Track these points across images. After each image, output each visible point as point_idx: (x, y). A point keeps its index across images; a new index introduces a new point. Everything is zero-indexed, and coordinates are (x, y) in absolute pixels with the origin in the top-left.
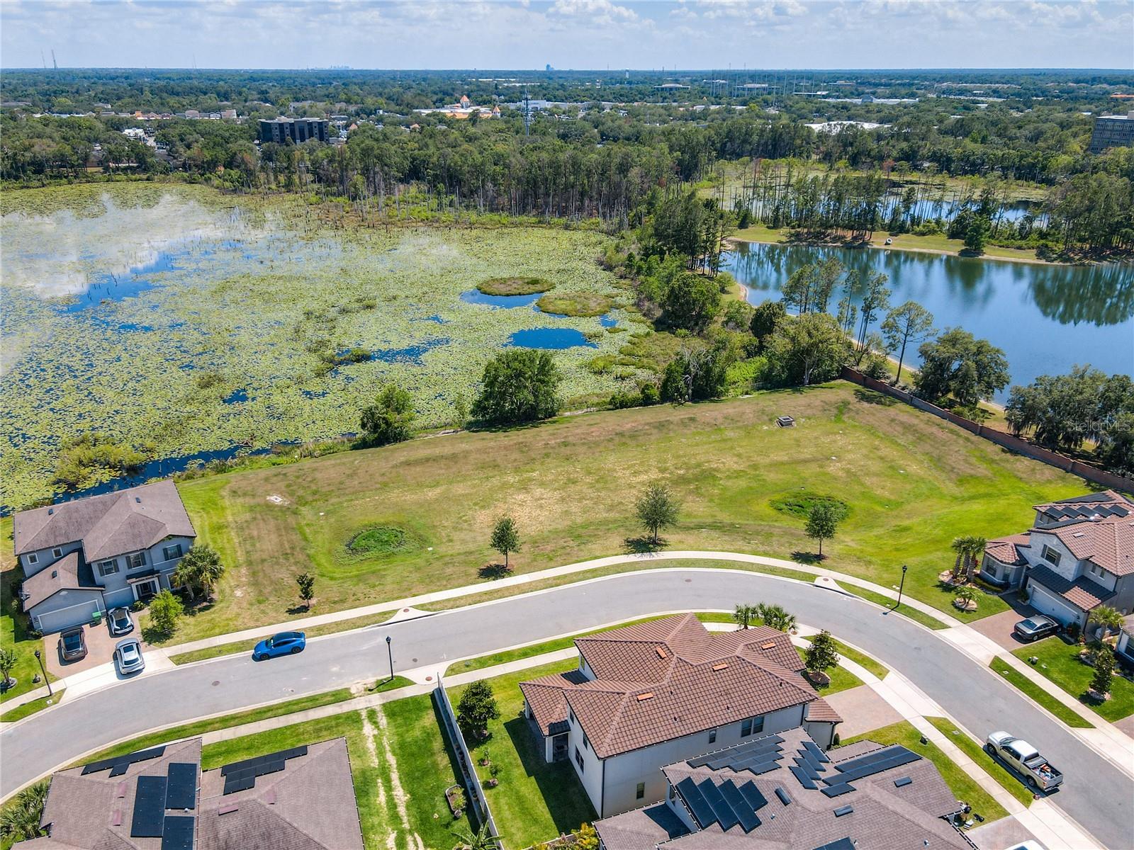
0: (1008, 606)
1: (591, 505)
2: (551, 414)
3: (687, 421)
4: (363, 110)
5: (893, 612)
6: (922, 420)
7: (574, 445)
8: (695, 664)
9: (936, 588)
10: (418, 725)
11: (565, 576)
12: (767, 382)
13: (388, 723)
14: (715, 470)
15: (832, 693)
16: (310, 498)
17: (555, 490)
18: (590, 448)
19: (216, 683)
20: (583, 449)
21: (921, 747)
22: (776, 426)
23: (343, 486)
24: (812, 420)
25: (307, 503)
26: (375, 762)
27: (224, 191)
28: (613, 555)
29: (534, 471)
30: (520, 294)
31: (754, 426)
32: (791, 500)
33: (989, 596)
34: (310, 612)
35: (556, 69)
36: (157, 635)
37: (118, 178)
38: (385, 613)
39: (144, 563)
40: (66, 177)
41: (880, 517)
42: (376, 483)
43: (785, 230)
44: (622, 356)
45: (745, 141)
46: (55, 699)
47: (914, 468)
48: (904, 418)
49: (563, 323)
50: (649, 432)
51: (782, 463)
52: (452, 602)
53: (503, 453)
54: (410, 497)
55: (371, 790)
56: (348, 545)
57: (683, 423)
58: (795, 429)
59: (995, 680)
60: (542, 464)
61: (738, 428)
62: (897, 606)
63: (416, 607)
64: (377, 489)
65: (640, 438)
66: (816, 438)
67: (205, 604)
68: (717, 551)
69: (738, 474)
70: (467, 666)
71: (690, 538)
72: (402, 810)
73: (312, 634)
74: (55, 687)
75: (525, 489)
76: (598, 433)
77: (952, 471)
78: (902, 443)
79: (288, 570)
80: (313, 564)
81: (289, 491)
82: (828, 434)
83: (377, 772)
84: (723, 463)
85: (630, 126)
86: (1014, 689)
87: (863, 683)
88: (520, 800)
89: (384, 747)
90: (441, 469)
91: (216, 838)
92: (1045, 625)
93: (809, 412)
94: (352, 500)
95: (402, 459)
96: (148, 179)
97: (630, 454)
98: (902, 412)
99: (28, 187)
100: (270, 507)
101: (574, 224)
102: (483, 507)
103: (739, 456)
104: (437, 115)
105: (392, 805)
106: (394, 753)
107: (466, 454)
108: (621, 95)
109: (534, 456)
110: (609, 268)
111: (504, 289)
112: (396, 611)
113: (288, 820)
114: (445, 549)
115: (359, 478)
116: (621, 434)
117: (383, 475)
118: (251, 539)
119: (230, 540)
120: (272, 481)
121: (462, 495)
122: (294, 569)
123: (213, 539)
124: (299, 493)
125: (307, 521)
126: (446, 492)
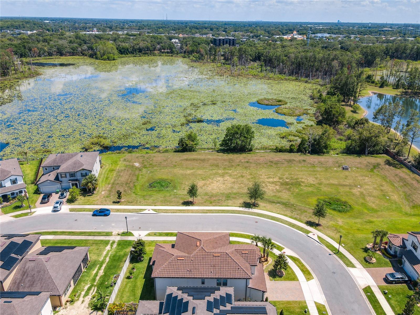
0: (391, 265)
1: (243, 186)
2: (251, 150)
3: (301, 161)
4: (255, 36)
5: (334, 255)
6: (410, 177)
7: (251, 163)
8: (207, 251)
9: (361, 250)
10: (124, 250)
11: (211, 210)
12: (349, 151)
13: (116, 247)
14: (302, 182)
15: (282, 281)
16: (148, 166)
17: (234, 178)
18: (257, 165)
19: (76, 220)
20: (254, 165)
21: (303, 313)
22: (341, 169)
23: (160, 164)
24: (359, 169)
25: (146, 167)
26: (101, 259)
27: (193, 61)
28: (234, 206)
29: (231, 170)
30: (272, 105)
31: (330, 167)
32: (327, 200)
33: (385, 259)
34: (119, 204)
35: (342, 22)
36: (71, 201)
37: (163, 55)
38: (141, 209)
39: (75, 177)
40: (148, 54)
41: (364, 215)
42: (172, 165)
43: (401, 90)
44: (296, 133)
45: (403, 52)
46: (31, 214)
47: (395, 197)
48: (402, 175)
49: (281, 118)
50: (284, 163)
51: (334, 185)
52: (166, 211)
53: (222, 161)
54: (181, 172)
55: (93, 268)
56: (150, 184)
57: (299, 162)
58: (349, 172)
59: (361, 296)
60: (235, 168)
61: (323, 167)
62: (337, 252)
63: (153, 210)
64: (171, 167)
65: (279, 164)
66: (356, 177)
67: (90, 194)
68: (276, 213)
69: (311, 185)
70: (155, 234)
71: (269, 206)
72: (98, 278)
73: (115, 211)
74: (33, 210)
75: (223, 176)
76: (262, 160)
77: (412, 202)
78: (396, 186)
79: (124, 188)
80: (134, 189)
81: (142, 163)
82: (362, 176)
83: (100, 262)
84: (308, 180)
85: (355, 45)
86: (367, 302)
87: (298, 280)
88: (135, 286)
89: (108, 255)
90: (197, 163)
91: (24, 268)
92: (401, 278)
93: (359, 165)
94: (161, 169)
95: (186, 158)
96: (171, 56)
97: (272, 170)
98: (404, 173)
99: (136, 57)
100: (133, 166)
101: (309, 81)
102: (203, 180)
103: (316, 178)
104: (280, 38)
105: (96, 275)
106: (110, 258)
107: (209, 160)
108: (361, 33)
109: (233, 165)
110: (313, 99)
111: (266, 102)
112: (145, 210)
113: (48, 268)
114: (180, 192)
115: (167, 162)
116: (272, 162)
117: (176, 162)
118: (119, 176)
119: (113, 175)
120: (139, 158)
121: (199, 174)
122: (126, 188)
123: (108, 173)
124: (146, 164)
125: (142, 174)
126: (194, 172)
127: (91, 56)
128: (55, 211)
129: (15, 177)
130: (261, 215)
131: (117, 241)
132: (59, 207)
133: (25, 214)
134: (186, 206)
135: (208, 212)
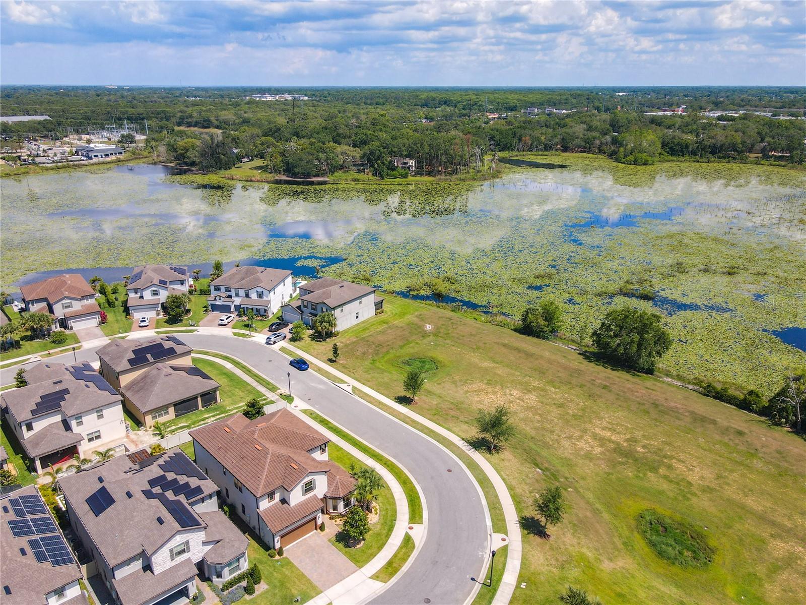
2: (650, 371)
5: (479, 585)
7: (610, 391)
14: (669, 467)
15: (340, 551)
16: (441, 335)
17: (541, 402)
18: (618, 399)
23: (461, 338)
25: (437, 336)
26: (230, 407)
28: (457, 435)
29: (558, 388)
34: (331, 364)
36: (294, 339)
38: (343, 380)
39: (316, 311)
40: (729, 158)
42: (476, 345)
46: (249, 337)
50: (681, 417)
52: (364, 395)
53: (559, 369)
54: (475, 360)
55: (211, 411)
56: (410, 359)
60: (570, 388)
63: (354, 387)
64: (471, 348)
67: (321, 340)
68: (502, 477)
69: (679, 482)
71: (513, 462)
73: (316, 369)
74: (254, 334)
75: (529, 391)
79: (367, 350)
80: (381, 355)
81: (438, 328)
95: (506, 342)
99: (698, 161)
100: (419, 328)
102: (488, 383)
107: (540, 358)
112: (346, 383)
114: (428, 385)
115: (473, 339)
117: (485, 343)
118: (383, 332)
119: (377, 328)
120: (441, 319)
121: (495, 374)
122: (370, 351)
123: (374, 324)
124: (442, 330)
125: (420, 342)
126: (493, 368)
127: (612, 155)
128: (268, 343)
129: (262, 290)
130: (473, 466)
131: (269, 400)
132: (273, 339)
133: (244, 335)
134: (396, 402)
135: (411, 423)
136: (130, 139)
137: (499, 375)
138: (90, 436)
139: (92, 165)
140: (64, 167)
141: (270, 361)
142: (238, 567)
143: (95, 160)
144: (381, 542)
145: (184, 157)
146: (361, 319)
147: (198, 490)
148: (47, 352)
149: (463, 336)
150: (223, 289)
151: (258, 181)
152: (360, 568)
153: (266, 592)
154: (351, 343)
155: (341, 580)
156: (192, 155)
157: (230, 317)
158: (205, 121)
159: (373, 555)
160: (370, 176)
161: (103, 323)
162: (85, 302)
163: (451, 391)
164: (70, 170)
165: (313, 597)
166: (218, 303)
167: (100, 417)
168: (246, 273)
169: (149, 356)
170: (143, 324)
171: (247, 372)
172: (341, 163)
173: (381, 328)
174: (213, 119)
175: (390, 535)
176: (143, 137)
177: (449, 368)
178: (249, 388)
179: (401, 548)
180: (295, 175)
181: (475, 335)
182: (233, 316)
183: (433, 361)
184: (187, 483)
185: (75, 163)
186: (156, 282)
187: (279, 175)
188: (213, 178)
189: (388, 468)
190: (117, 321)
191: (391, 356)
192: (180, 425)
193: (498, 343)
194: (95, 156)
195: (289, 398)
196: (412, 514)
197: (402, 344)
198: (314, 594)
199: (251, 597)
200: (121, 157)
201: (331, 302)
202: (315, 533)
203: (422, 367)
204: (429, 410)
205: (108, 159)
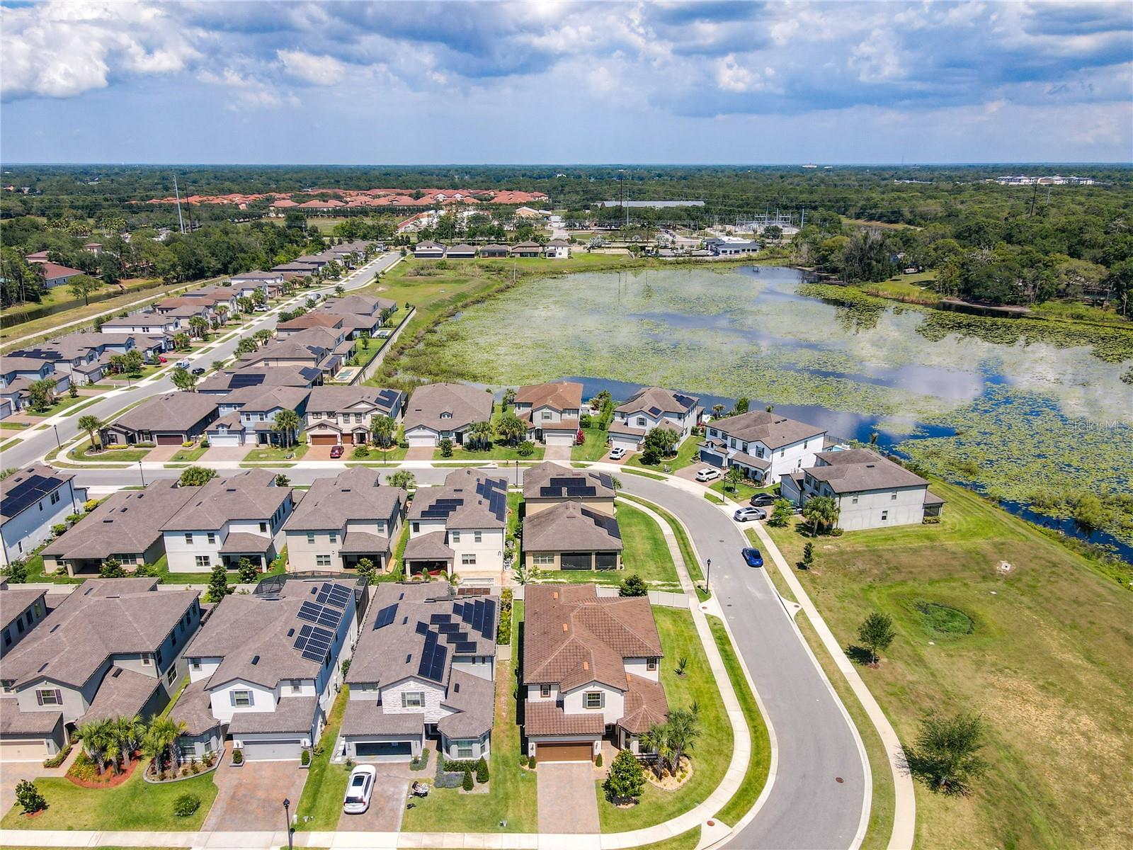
16: (1019, 585)
34: (798, 570)
56: (933, 604)
80: (889, 584)
81: (1021, 572)
94: (1030, 608)
102: (1043, 687)
117: (1093, 623)
118: (915, 551)
119: (910, 543)
120: (1037, 561)
121: (1072, 678)
122: (875, 571)
123: (908, 536)
124: (1024, 579)
125: (972, 584)
126: (1076, 667)
128: (736, 519)
129: (763, 446)
130: (884, 792)
131: (680, 587)
132: (743, 515)
133: (716, 500)
134: (846, 653)
135: (842, 689)
136: (775, 233)
137: (1079, 683)
138: (465, 558)
139: (717, 262)
140: (684, 262)
141: (721, 541)
142: (470, 752)
143: (722, 256)
144: (655, 818)
145: (827, 261)
146: (890, 522)
147: (473, 646)
148: (505, 462)
149: (1059, 599)
150: (720, 434)
151: (912, 302)
152: (602, 833)
153: (483, 796)
154: (851, 552)
155: (568, 833)
156: (836, 259)
157: (714, 472)
158: (893, 213)
159: (631, 828)
160: (1111, 314)
161: (578, 444)
162: (566, 416)
163: (960, 674)
164: (688, 266)
165: (522, 832)
166: (709, 451)
167: (478, 540)
168: (755, 421)
169: (564, 490)
170: (614, 456)
171: (682, 546)
172: (1062, 287)
173: (916, 544)
174: (906, 211)
175: (676, 817)
176: (795, 231)
177: (989, 639)
178: (669, 565)
179: (673, 839)
180: (976, 299)
181: (1080, 604)
182: (718, 471)
183: (972, 619)
184: (466, 635)
185: (698, 258)
186: (646, 409)
187: (949, 297)
188: (851, 292)
189: (754, 735)
190: (594, 445)
191: (906, 589)
192: (560, 580)
193: (1118, 631)
194: (723, 252)
195: (703, 594)
196: (729, 808)
197: (935, 577)
198: (526, 829)
199: (465, 792)
200: (754, 255)
201: (837, 484)
202: (589, 764)
203: (944, 622)
204: (888, 684)
205: (737, 256)
